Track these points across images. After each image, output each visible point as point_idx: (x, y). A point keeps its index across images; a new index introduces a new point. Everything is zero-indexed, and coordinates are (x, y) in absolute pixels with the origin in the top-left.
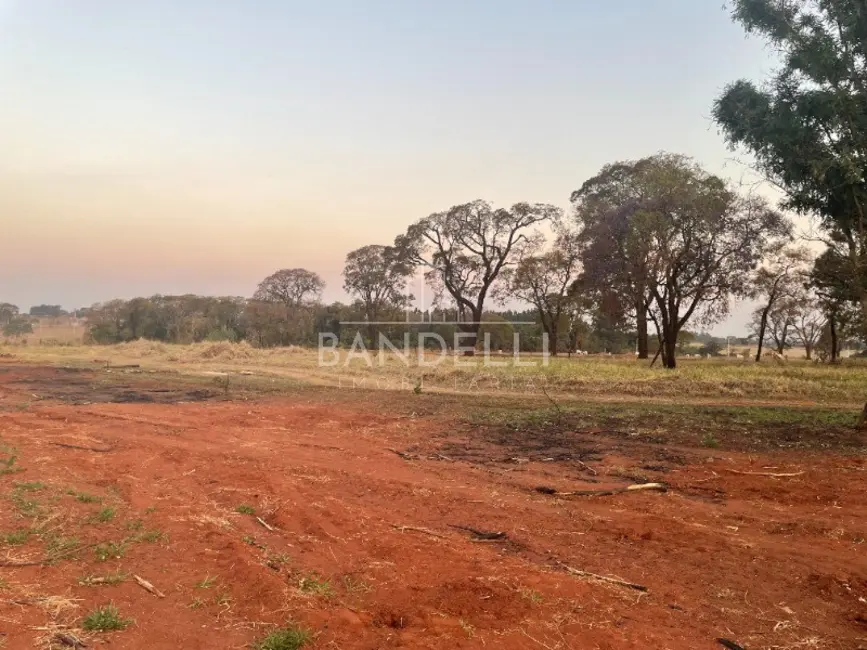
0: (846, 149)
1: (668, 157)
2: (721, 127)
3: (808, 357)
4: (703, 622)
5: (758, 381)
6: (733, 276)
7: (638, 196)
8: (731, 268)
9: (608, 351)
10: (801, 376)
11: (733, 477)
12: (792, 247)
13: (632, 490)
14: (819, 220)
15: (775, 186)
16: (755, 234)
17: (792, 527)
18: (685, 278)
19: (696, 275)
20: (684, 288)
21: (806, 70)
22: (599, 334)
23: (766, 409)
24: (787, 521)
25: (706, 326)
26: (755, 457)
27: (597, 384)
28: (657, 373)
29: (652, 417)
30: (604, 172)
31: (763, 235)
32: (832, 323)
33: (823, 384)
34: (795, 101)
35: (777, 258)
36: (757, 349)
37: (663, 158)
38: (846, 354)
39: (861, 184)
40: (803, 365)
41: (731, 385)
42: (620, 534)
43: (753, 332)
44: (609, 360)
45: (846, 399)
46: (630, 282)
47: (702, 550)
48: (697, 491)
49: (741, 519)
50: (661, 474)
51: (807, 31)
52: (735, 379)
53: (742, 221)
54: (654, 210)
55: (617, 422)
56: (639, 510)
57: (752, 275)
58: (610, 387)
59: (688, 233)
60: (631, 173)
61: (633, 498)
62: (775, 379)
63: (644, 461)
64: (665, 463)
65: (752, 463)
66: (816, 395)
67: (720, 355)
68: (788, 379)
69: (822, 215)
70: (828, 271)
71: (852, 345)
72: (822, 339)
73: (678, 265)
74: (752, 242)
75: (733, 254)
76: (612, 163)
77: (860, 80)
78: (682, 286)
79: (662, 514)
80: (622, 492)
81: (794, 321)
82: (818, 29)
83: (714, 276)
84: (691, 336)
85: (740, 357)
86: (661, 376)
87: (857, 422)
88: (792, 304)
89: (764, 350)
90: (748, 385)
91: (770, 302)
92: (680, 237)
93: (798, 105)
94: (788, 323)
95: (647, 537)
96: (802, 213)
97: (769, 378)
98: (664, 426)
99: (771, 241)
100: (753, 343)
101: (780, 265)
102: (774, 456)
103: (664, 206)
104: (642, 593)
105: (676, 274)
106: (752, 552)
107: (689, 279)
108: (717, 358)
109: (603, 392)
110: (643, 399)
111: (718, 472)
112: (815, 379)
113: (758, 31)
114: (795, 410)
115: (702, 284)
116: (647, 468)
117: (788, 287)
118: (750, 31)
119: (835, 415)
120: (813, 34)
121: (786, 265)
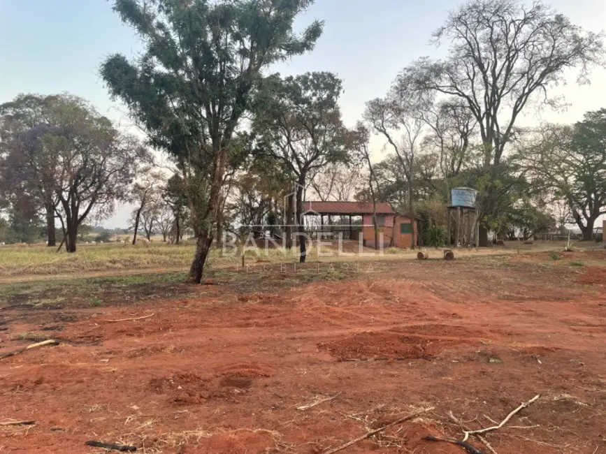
0: (181, 113)
1: (71, 97)
2: (106, 82)
3: (165, 241)
4: (76, 433)
5: (131, 258)
6: (118, 188)
7: (47, 123)
8: (116, 182)
9: (23, 241)
10: (158, 253)
11: (109, 325)
12: (156, 170)
13: (30, 349)
14: (167, 155)
15: (141, 130)
16: (131, 160)
17: (143, 351)
18: (83, 187)
19: (91, 185)
20: (83, 194)
21: (160, 58)
22: (15, 228)
23: (136, 276)
24: (140, 348)
25: (98, 222)
26: (125, 309)
27: (9, 268)
28: (61, 256)
29: (54, 290)
30: (19, 99)
31: (137, 161)
32: (177, 219)
33: (170, 257)
34: (152, 76)
35: (146, 178)
36: (133, 236)
37: (67, 97)
38: (186, 237)
39: (190, 136)
40: (160, 245)
41: (114, 262)
42: (16, 385)
43: (131, 225)
44: (23, 249)
45: (182, 266)
46: (40, 188)
47: (81, 382)
48: (82, 340)
49: (110, 353)
50: (57, 332)
51: (160, 33)
52: (116, 257)
53: (123, 151)
54: (59, 135)
55: (25, 297)
56: (34, 363)
57: (130, 187)
58: (21, 269)
59: (85, 154)
60: (41, 104)
61: (31, 354)
62: (143, 256)
63: (44, 324)
64: (60, 323)
65: (123, 312)
66: (165, 264)
67: (110, 241)
68: (151, 255)
69: (169, 153)
70: (174, 187)
71: (189, 232)
72: (173, 229)
73: (77, 178)
74: (130, 166)
75: (117, 173)
76: (26, 93)
77: (190, 72)
78: (81, 193)
79: (55, 362)
80: (21, 352)
81: (157, 218)
82: (167, 33)
83: (104, 186)
84: (89, 229)
85: (123, 242)
86: (63, 259)
87: (186, 279)
88: (156, 207)
89: (138, 236)
90: (126, 261)
91: (142, 206)
92: (80, 157)
93: (155, 79)
94: (153, 219)
95: (39, 382)
96: (157, 149)
97: (138, 255)
98: (63, 296)
99: (142, 166)
100: (131, 232)
101: (148, 182)
102: (137, 306)
103: (66, 133)
104: (30, 426)
105: (77, 184)
106: (115, 374)
107: (86, 188)
108: (107, 243)
109: (14, 275)
110: (48, 277)
111: (99, 323)
112: (166, 254)
113: (130, 24)
114: (153, 275)
115: (96, 192)
116: (47, 329)
117: (153, 196)
118: (125, 21)
119: (176, 275)
120: (164, 36)
121: (151, 182)
